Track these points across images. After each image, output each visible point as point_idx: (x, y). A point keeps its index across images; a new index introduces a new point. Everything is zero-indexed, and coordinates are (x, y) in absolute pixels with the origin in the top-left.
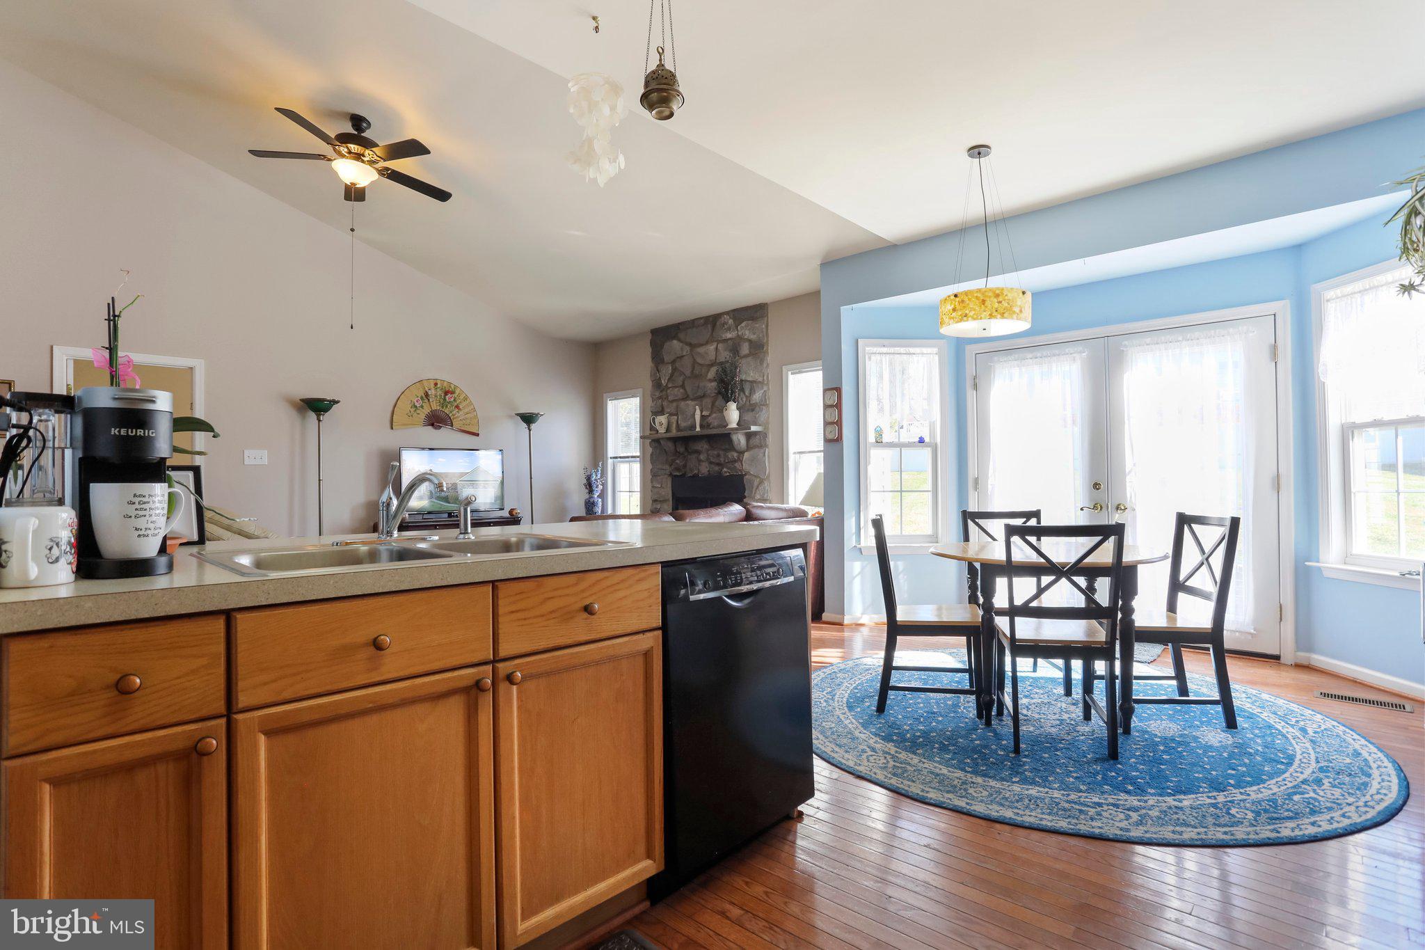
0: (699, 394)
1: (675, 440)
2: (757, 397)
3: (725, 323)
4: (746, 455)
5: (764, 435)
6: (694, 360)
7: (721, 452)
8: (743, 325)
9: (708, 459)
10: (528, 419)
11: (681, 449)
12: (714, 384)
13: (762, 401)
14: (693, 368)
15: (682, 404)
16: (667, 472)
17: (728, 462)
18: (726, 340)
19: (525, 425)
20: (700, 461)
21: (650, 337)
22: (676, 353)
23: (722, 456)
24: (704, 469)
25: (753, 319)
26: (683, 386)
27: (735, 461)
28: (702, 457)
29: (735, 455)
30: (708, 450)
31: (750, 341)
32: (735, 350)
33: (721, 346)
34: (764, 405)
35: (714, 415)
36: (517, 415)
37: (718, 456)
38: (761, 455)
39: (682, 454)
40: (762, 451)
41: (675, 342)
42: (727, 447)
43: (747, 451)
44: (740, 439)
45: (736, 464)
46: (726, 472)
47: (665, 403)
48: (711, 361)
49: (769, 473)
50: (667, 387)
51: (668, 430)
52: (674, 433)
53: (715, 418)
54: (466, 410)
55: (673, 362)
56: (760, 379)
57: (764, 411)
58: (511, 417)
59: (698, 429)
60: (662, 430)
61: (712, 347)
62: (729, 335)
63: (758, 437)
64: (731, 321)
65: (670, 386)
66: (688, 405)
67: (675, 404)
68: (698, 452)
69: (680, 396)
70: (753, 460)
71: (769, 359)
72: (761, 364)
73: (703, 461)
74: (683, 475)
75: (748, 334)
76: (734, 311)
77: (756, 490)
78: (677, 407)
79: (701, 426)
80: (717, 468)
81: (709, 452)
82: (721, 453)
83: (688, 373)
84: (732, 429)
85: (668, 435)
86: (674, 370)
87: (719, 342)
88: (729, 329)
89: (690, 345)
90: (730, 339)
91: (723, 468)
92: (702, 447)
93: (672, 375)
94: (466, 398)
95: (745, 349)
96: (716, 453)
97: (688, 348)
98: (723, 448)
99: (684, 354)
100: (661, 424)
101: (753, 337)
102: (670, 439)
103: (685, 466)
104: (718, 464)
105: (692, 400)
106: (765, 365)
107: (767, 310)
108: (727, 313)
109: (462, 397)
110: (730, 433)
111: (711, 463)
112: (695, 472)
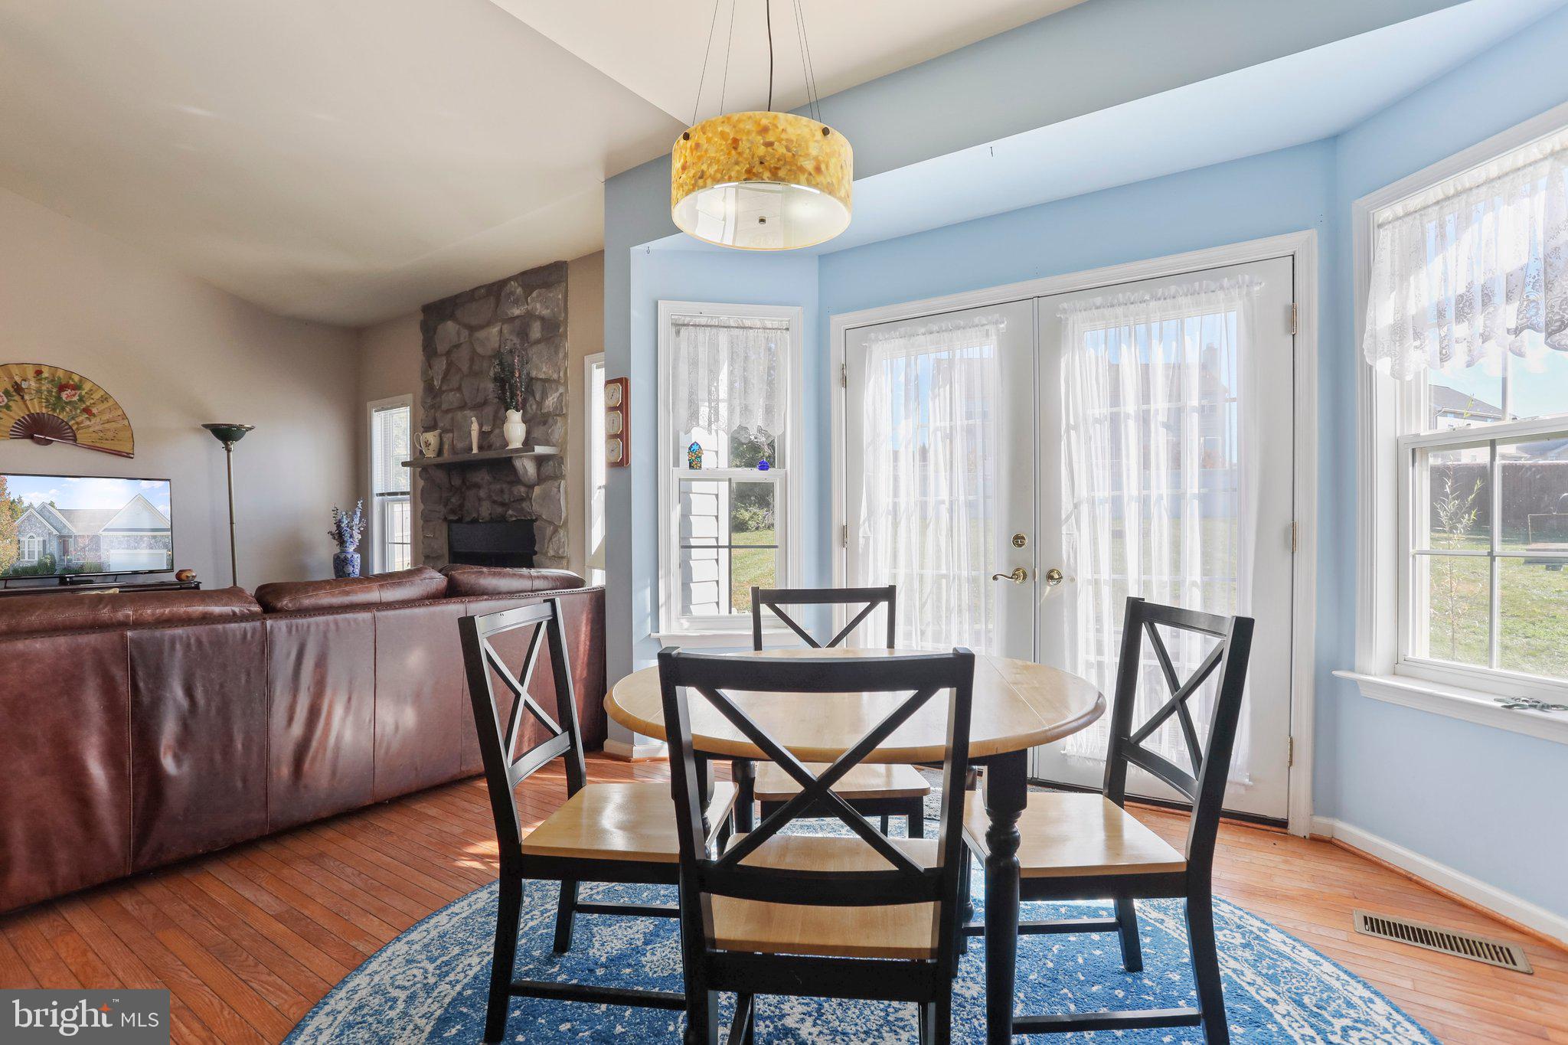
0: (477, 400)
1: (449, 467)
2: (551, 402)
3: (512, 293)
4: (537, 490)
5: (558, 460)
6: (474, 349)
7: (504, 486)
8: (534, 294)
9: (490, 497)
10: (226, 434)
11: (457, 481)
13: (557, 408)
14: (472, 362)
15: (459, 415)
16: (442, 515)
17: (514, 501)
18: (513, 319)
19: (221, 444)
20: (480, 499)
21: (421, 317)
22: (451, 341)
23: (506, 492)
24: (485, 511)
25: (547, 285)
26: (459, 389)
27: (522, 499)
28: (482, 493)
29: (523, 489)
30: (491, 483)
31: (542, 319)
32: (523, 334)
33: (506, 328)
34: (559, 415)
35: (497, 431)
36: (206, 426)
37: (502, 491)
39: (458, 489)
40: (556, 484)
41: (450, 323)
42: (511, 478)
43: (538, 485)
44: (527, 467)
45: (524, 505)
46: (511, 516)
47: (438, 415)
48: (493, 350)
49: (567, 516)
50: (441, 392)
51: (440, 453)
52: (447, 456)
53: (498, 435)
54: (106, 417)
55: (448, 353)
56: (555, 376)
57: (559, 424)
58: (197, 430)
59: (475, 451)
60: (430, 454)
61: (495, 330)
62: (517, 312)
63: (551, 463)
64: (519, 290)
65: (444, 389)
66: (464, 417)
67: (450, 416)
68: (478, 486)
69: (456, 405)
70: (546, 497)
71: (568, 345)
72: (556, 354)
73: (483, 500)
74: (460, 520)
75: (540, 309)
76: (524, 274)
77: (548, 543)
78: (451, 419)
79: (480, 448)
80: (499, 510)
81: (491, 486)
82: (506, 487)
83: (465, 368)
84: (517, 450)
85: (440, 460)
86: (450, 364)
87: (503, 322)
88: (516, 302)
89: (468, 327)
90: (517, 317)
91: (508, 510)
92: (482, 479)
93: (446, 373)
94: (105, 398)
95: (536, 332)
96: (498, 487)
97: (465, 333)
98: (506, 479)
99: (462, 340)
100: (427, 444)
101: (546, 312)
102: (439, 466)
103: (461, 506)
104: (503, 504)
105: (468, 409)
106: (561, 355)
107: (567, 272)
108: (516, 277)
109: (97, 396)
110: (511, 458)
111: (494, 502)
112: (475, 515)
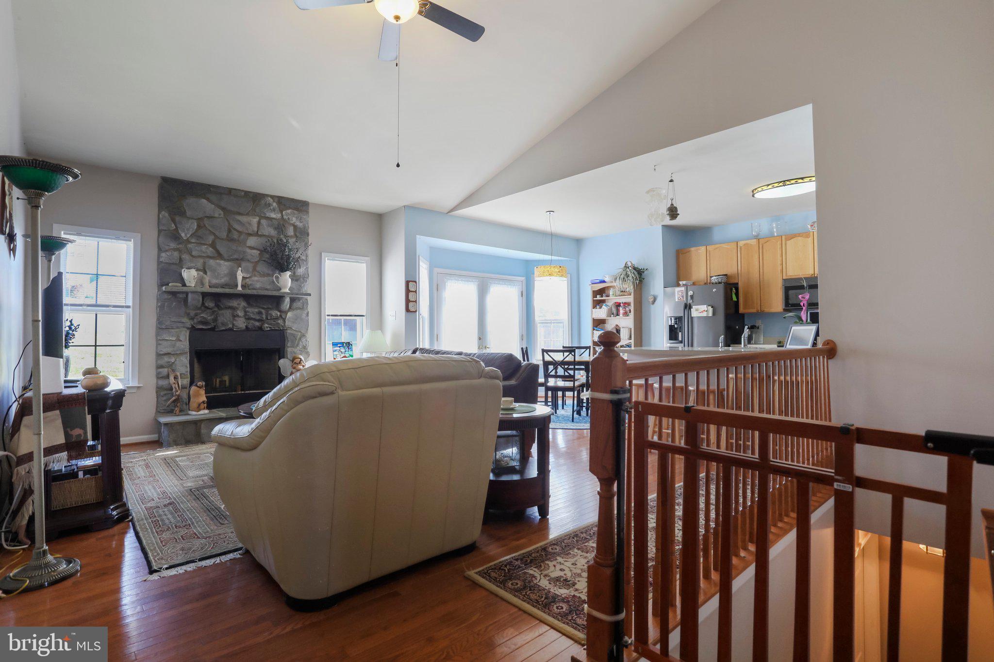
0: (235, 256)
1: (204, 295)
2: (300, 271)
3: (270, 205)
4: (289, 314)
5: (306, 300)
6: (230, 224)
8: (289, 211)
9: (245, 315)
11: (210, 304)
12: (256, 252)
13: (306, 274)
14: (229, 231)
15: (212, 262)
16: (189, 325)
17: (271, 319)
18: (270, 219)
20: (235, 316)
21: (157, 183)
22: (205, 212)
23: (264, 313)
24: (241, 324)
25: (296, 210)
26: (213, 245)
27: (277, 318)
28: (238, 313)
29: (279, 314)
31: (295, 226)
32: (280, 229)
33: (264, 222)
35: (256, 278)
37: (260, 313)
38: (304, 316)
39: (211, 309)
40: (303, 312)
41: (204, 201)
42: (270, 306)
43: (290, 311)
44: (286, 302)
45: (279, 321)
46: (267, 327)
47: (185, 256)
48: (253, 231)
49: (309, 330)
52: (206, 289)
53: (257, 281)
55: (199, 220)
56: (303, 258)
59: (240, 288)
61: (255, 220)
62: (273, 216)
63: (301, 301)
64: (275, 204)
65: (193, 241)
66: (220, 265)
67: (201, 261)
68: (233, 309)
69: (209, 254)
70: (297, 319)
71: (311, 244)
72: (305, 246)
73: (240, 317)
74: (213, 329)
75: (294, 220)
76: (277, 197)
77: (299, 342)
78: (204, 263)
80: (257, 324)
81: (247, 309)
82: (263, 311)
83: (221, 235)
84: (285, 293)
85: (200, 289)
86: (199, 226)
87: (261, 217)
88: (274, 210)
89: (223, 209)
90: (274, 219)
91: (263, 324)
92: (238, 304)
93: (197, 230)
95: (290, 231)
96: (256, 310)
97: (221, 212)
98: (265, 307)
99: (216, 215)
101: (297, 224)
103: (215, 320)
104: (259, 321)
105: (225, 260)
107: (308, 207)
108: (272, 197)
110: (281, 296)
111: (249, 319)
112: (231, 326)
